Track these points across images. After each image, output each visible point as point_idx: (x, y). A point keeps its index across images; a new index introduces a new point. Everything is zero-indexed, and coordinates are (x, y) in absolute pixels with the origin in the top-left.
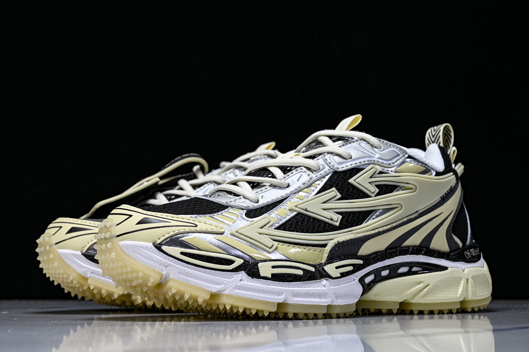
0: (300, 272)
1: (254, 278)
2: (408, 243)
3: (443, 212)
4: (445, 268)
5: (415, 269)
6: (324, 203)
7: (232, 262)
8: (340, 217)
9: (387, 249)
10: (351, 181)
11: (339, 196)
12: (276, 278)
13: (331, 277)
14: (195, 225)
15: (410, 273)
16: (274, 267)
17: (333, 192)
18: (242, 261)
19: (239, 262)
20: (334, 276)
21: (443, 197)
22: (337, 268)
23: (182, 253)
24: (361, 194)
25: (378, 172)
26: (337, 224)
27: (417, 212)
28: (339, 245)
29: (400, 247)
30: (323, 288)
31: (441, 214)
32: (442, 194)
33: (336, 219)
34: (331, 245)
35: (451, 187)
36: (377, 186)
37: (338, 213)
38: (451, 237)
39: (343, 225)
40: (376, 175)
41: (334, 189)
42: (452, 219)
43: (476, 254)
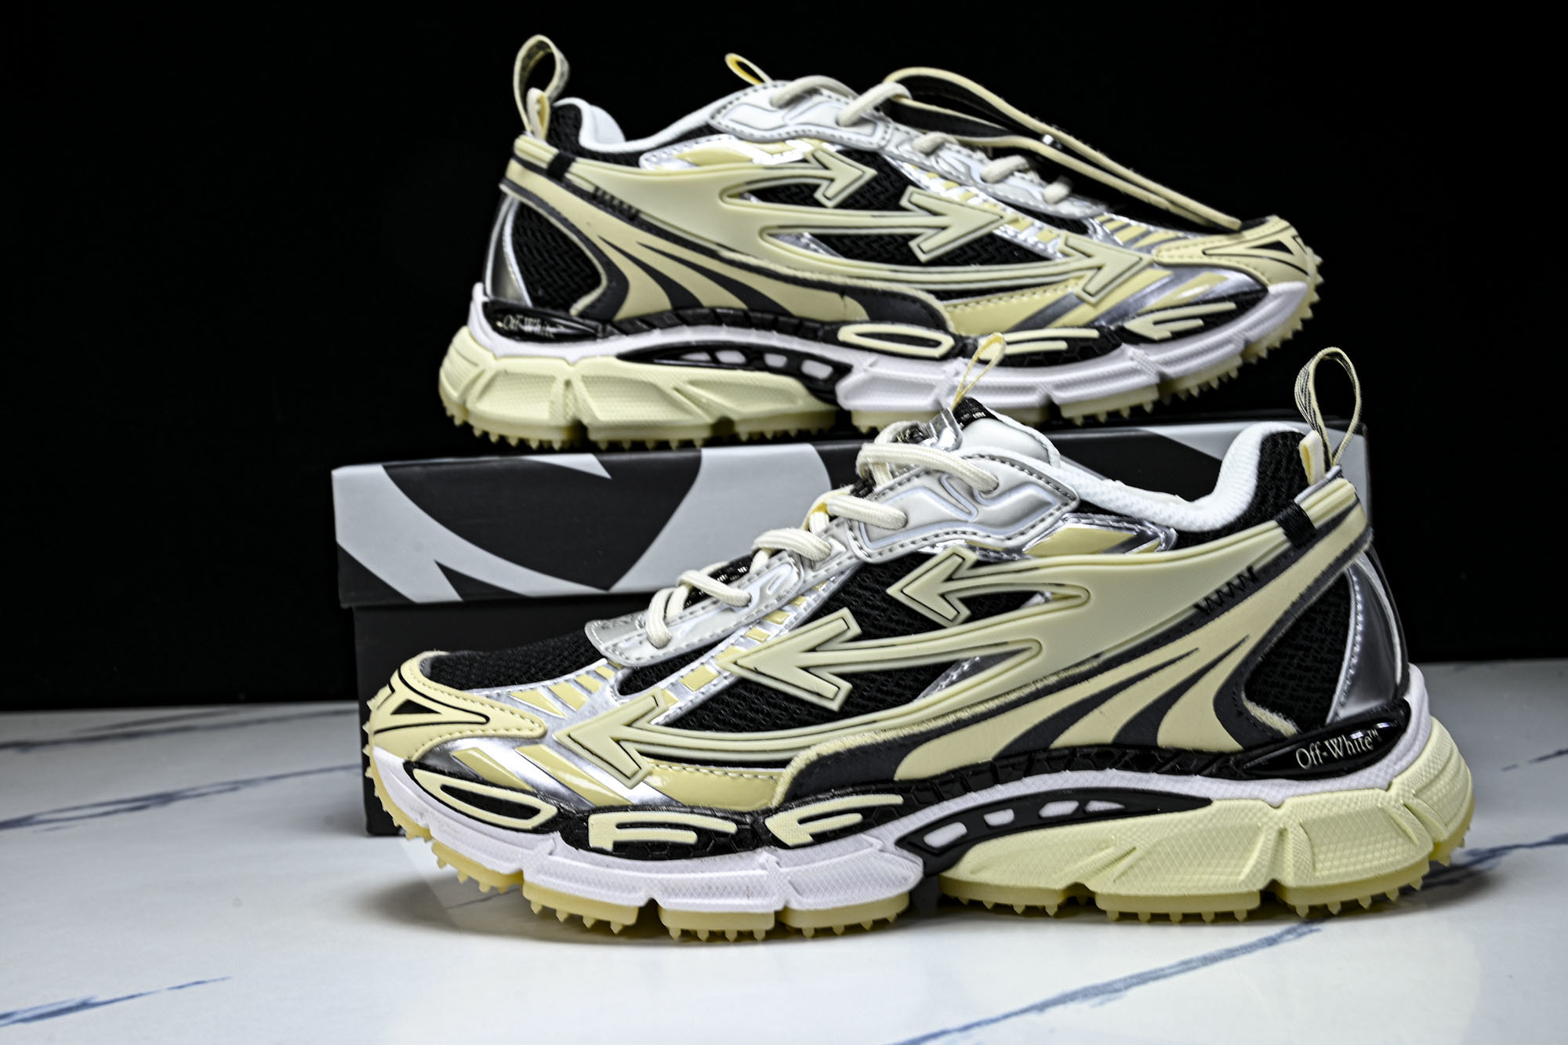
1: (580, 850)
2: (1070, 738)
3: (1197, 649)
4: (1205, 802)
5: (1095, 806)
6: (813, 650)
7: (533, 812)
8: (846, 686)
9: (1003, 756)
10: (893, 591)
11: (855, 629)
12: (623, 850)
13: (784, 846)
14: (483, 720)
15: (1081, 817)
16: (621, 826)
17: (843, 620)
18: (552, 809)
19: (548, 811)
20: (790, 843)
21: (1204, 604)
22: (802, 821)
23: (446, 789)
24: (918, 623)
25: (969, 563)
26: (834, 706)
27: (1097, 656)
28: (822, 763)
29: (1046, 749)
30: (759, 872)
31: (1188, 654)
32: (1198, 597)
33: (833, 692)
34: (799, 762)
35: (1250, 569)
36: (965, 601)
37: (843, 676)
38: (1243, 713)
39: (852, 707)
40: (963, 572)
41: (845, 612)
42: (1245, 663)
43: (1351, 750)
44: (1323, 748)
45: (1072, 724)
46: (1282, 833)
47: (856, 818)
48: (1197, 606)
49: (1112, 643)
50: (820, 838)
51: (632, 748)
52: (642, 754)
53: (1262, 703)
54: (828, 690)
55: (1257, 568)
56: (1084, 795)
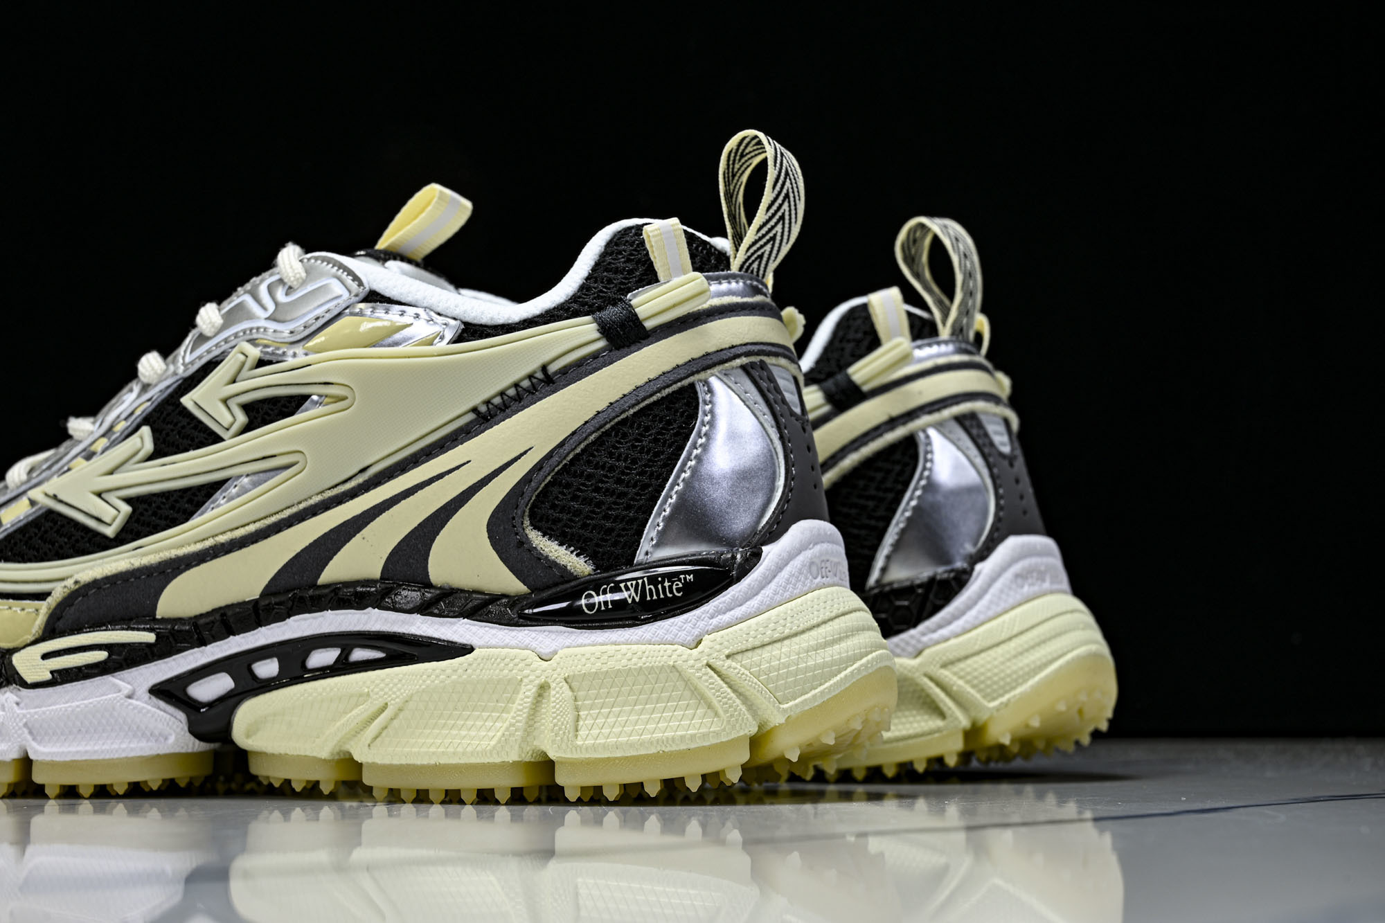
2: (336, 570)
3: (470, 461)
4: (466, 650)
5: (359, 654)
6: (111, 473)
8: (126, 509)
9: (268, 592)
10: (188, 401)
11: (149, 447)
13: (24, 684)
15: (342, 667)
17: (144, 439)
20: (29, 680)
21: (483, 409)
22: (45, 656)
24: (202, 436)
25: (250, 363)
26: (110, 531)
27: (363, 470)
28: (79, 593)
29: (314, 585)
31: (458, 468)
32: (477, 399)
33: (113, 516)
34: (59, 592)
35: (544, 368)
36: (246, 408)
37: (126, 500)
38: (524, 543)
39: (131, 532)
40: (245, 373)
41: (147, 429)
42: (527, 479)
43: (651, 595)
45: (335, 554)
46: (543, 688)
47: (102, 655)
48: (475, 410)
49: (379, 454)
50: (62, 677)
53: (547, 533)
54: (107, 512)
55: (553, 368)
56: (346, 641)
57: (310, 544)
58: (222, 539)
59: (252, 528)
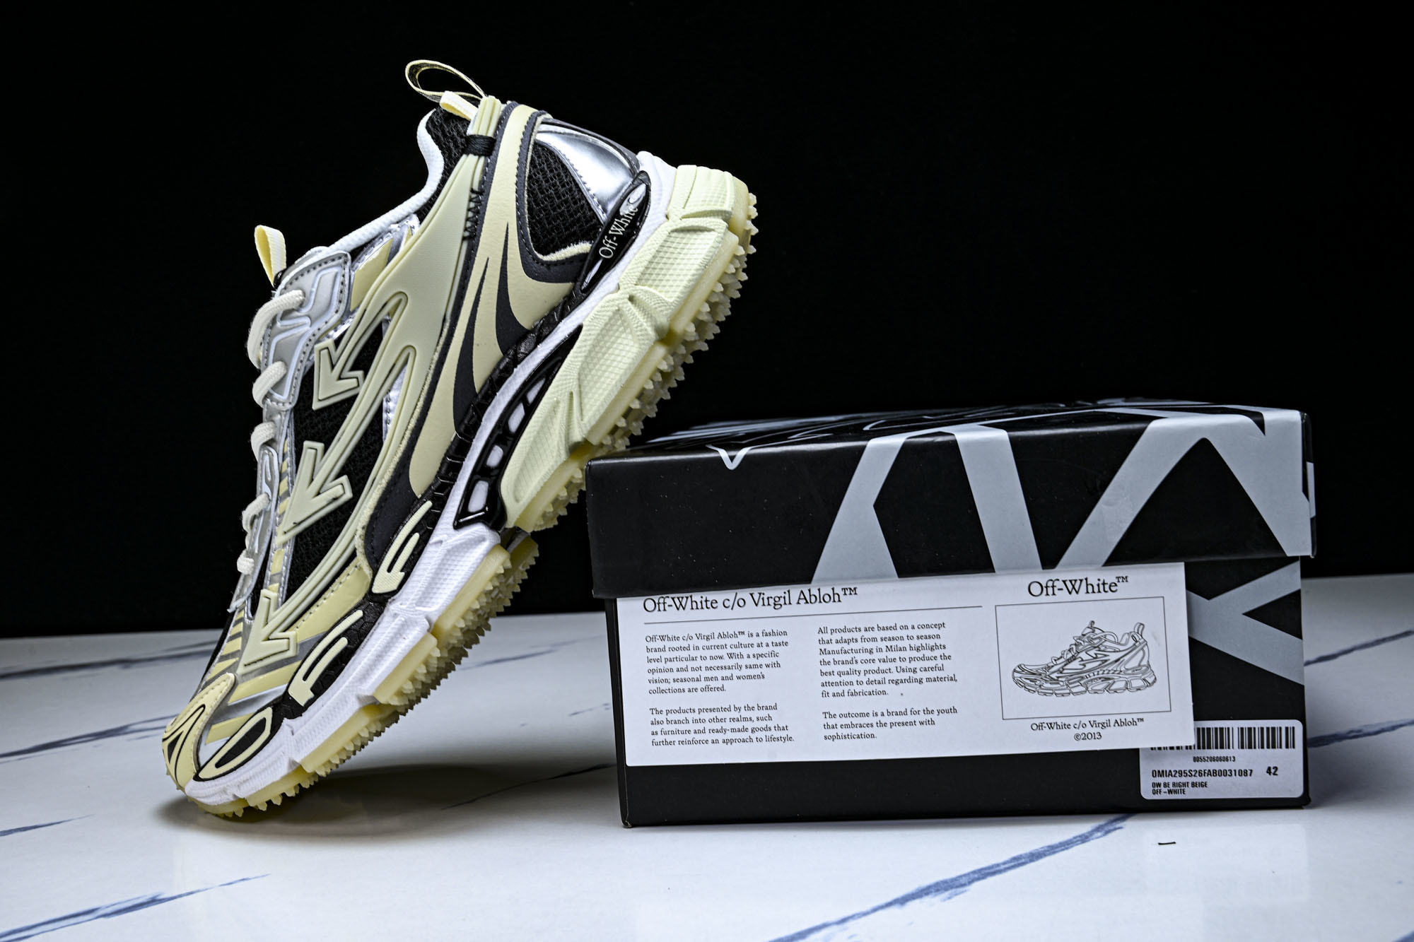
0: (343, 642)
1: (303, 714)
2: (480, 374)
3: (488, 259)
4: (579, 329)
5: (531, 396)
6: (313, 479)
7: (263, 721)
8: (344, 479)
9: (458, 424)
10: (316, 406)
11: (320, 446)
12: (320, 688)
13: (394, 593)
14: (202, 708)
16: (305, 678)
17: (311, 447)
18: (270, 710)
19: (268, 714)
20: (395, 587)
21: (467, 234)
22: (389, 570)
23: (218, 765)
24: (342, 408)
25: (332, 348)
26: (349, 495)
27: (444, 318)
28: (370, 530)
29: (477, 394)
30: (397, 619)
31: (486, 266)
32: (460, 233)
33: (342, 489)
34: (358, 543)
35: (472, 191)
36: (355, 367)
37: (338, 476)
38: (549, 265)
39: (358, 488)
40: (335, 355)
41: (307, 444)
42: (521, 237)
43: (627, 222)
44: (611, 237)
45: (472, 367)
46: (632, 298)
47: (416, 536)
48: (464, 239)
50: (409, 568)
51: (277, 634)
52: (285, 631)
53: (555, 249)
54: (337, 490)
55: (476, 187)
56: (520, 397)
57: (456, 378)
58: (412, 425)
59: (421, 404)
